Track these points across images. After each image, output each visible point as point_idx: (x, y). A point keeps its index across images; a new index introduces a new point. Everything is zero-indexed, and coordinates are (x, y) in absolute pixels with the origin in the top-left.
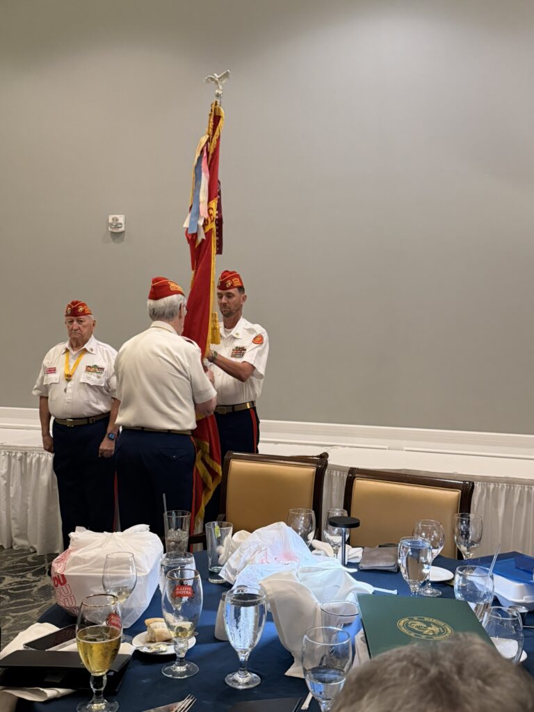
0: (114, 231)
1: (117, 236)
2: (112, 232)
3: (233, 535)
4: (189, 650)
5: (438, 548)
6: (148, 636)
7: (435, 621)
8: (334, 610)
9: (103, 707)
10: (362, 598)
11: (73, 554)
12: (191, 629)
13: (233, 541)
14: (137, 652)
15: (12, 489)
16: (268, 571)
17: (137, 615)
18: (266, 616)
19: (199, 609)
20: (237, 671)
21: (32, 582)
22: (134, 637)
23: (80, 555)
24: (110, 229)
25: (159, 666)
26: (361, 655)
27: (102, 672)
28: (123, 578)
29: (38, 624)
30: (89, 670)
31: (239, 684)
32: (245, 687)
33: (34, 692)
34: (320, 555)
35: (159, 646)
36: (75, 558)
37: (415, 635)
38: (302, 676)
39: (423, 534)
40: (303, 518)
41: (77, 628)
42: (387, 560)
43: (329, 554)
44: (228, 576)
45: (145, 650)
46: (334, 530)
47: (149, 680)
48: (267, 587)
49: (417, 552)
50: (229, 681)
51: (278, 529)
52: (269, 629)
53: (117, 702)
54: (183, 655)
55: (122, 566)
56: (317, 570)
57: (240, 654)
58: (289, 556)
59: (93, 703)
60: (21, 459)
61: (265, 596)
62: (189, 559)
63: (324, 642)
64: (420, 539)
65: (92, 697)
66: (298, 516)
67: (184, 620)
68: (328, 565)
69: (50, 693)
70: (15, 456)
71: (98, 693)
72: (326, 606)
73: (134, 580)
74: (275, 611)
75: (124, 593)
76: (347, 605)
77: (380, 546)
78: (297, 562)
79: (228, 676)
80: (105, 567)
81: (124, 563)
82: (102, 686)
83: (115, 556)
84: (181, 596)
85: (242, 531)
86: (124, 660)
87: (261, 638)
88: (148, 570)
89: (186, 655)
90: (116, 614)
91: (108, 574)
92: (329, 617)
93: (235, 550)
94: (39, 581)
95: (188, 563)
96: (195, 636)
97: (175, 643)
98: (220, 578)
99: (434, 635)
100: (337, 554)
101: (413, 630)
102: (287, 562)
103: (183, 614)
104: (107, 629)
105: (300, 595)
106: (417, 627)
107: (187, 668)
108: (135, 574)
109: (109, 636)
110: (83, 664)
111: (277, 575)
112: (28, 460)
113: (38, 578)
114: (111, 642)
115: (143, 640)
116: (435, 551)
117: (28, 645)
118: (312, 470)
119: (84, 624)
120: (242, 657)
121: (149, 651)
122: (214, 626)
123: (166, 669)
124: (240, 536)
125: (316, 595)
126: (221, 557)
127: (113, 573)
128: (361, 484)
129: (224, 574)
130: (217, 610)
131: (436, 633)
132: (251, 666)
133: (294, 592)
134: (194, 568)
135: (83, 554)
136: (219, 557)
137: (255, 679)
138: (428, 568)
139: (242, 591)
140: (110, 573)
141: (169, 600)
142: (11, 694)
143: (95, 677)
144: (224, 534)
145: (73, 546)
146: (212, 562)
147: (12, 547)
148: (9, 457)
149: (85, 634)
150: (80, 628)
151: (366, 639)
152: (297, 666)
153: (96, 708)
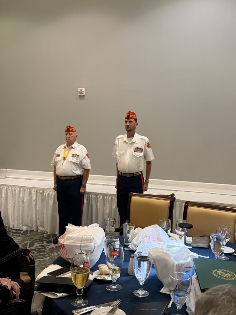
0: (80, 95)
1: (82, 97)
2: (79, 96)
3: (135, 229)
4: (118, 279)
5: (228, 238)
6: (100, 272)
7: (229, 271)
8: (182, 264)
9: (82, 302)
10: (195, 260)
11: (68, 235)
12: (118, 270)
13: (134, 232)
14: (95, 279)
15: (38, 206)
16: (152, 246)
17: (94, 263)
18: (152, 266)
19: (122, 262)
20: (139, 289)
21: (46, 246)
22: (93, 272)
23: (70, 236)
24: (79, 94)
25: (105, 285)
26: (195, 285)
27: (81, 287)
28: (89, 246)
29: (52, 265)
30: (76, 286)
31: (140, 295)
32: (142, 297)
33: (52, 294)
34: (173, 239)
35: (104, 277)
36: (68, 237)
37: (220, 277)
38: (168, 293)
39: (222, 232)
40: (166, 223)
41: (71, 268)
42: (204, 243)
43: (177, 239)
44: (133, 247)
45: (98, 278)
46: (180, 229)
47: (101, 291)
48: (152, 253)
49: (219, 240)
50: (135, 294)
51: (155, 228)
52: (153, 271)
53: (87, 300)
54: (115, 281)
55: (88, 241)
56: (174, 247)
57: (140, 282)
58: (159, 240)
59: (77, 300)
60: (41, 193)
61: (151, 257)
62: (117, 240)
63: (178, 279)
64: (220, 234)
65: (77, 297)
66: (163, 222)
67: (115, 266)
68: (179, 245)
69: (59, 295)
70: (39, 192)
71: (80, 296)
72: (178, 262)
73: (94, 248)
74: (155, 264)
75: (89, 253)
76: (188, 262)
77: (200, 237)
78: (163, 242)
79: (135, 291)
80: (81, 241)
81: (89, 240)
82: (81, 293)
83: (85, 237)
84: (114, 255)
85: (139, 228)
86: (90, 282)
87: (150, 275)
88: (99, 244)
89: (117, 281)
90: (87, 262)
91: (83, 245)
92: (180, 268)
93: (136, 236)
94: (49, 245)
95: (117, 241)
96: (120, 273)
97: (112, 276)
98: (129, 248)
99: (229, 278)
100: (181, 239)
101: (219, 275)
102: (159, 242)
103: (114, 263)
104: (83, 269)
105: (167, 258)
106: (221, 274)
107: (117, 287)
108: (94, 245)
109: (84, 272)
110: (73, 283)
111: (156, 248)
112: (44, 194)
113: (48, 244)
114: (85, 274)
115: (97, 273)
116: (226, 240)
117: (49, 274)
118: (169, 202)
119: (74, 266)
120: (141, 283)
121: (100, 279)
122: (128, 269)
123: (108, 287)
124: (138, 230)
125: (173, 258)
126: (129, 239)
127: (85, 244)
128: (191, 208)
129: (131, 246)
130: (129, 262)
131: (230, 277)
132: (144, 287)
133: (164, 256)
134: (119, 243)
135: (72, 235)
136: (128, 239)
137: (146, 293)
138: (224, 247)
139: (140, 254)
140: (83, 244)
141: (109, 257)
142: (43, 295)
143: (79, 289)
144: (131, 229)
145: (67, 232)
146: (125, 241)
147: (37, 231)
148: (37, 192)
149: (74, 270)
150: (72, 267)
151: (198, 278)
152: (165, 288)
153: (79, 302)
